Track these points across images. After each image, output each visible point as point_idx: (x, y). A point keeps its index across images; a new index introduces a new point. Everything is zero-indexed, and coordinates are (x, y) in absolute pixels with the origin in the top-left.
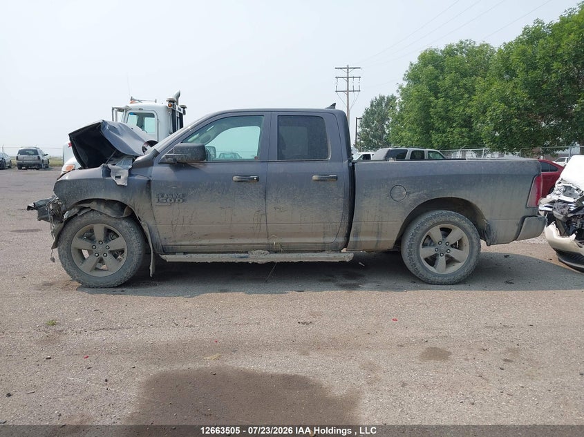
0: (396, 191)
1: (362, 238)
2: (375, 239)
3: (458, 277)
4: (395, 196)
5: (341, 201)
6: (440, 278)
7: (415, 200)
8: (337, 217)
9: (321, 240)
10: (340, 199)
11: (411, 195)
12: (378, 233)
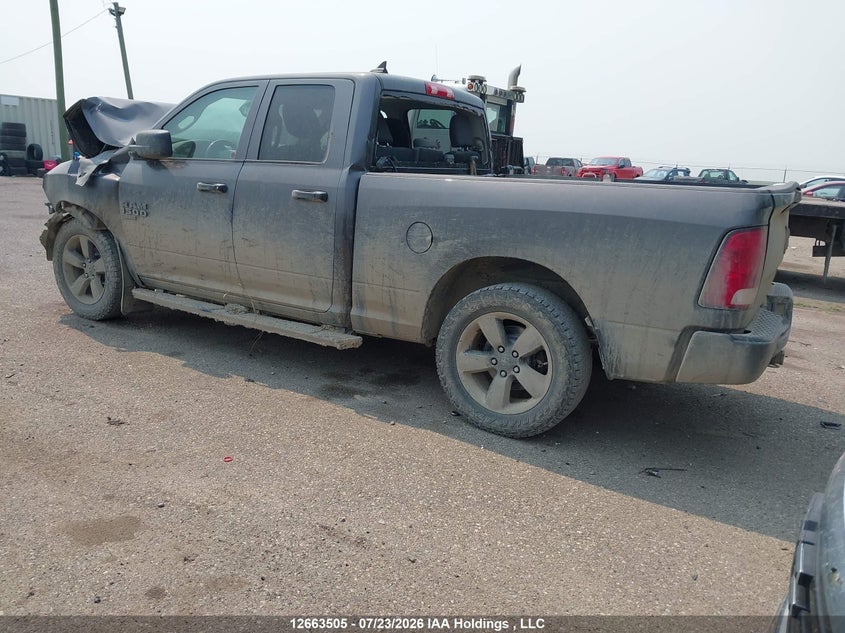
0: (416, 232)
1: (371, 314)
2: (388, 318)
3: (522, 427)
4: (413, 242)
5: (330, 239)
6: (487, 420)
7: (446, 256)
8: (323, 267)
9: (310, 304)
10: (330, 236)
11: (440, 244)
12: (392, 309)
